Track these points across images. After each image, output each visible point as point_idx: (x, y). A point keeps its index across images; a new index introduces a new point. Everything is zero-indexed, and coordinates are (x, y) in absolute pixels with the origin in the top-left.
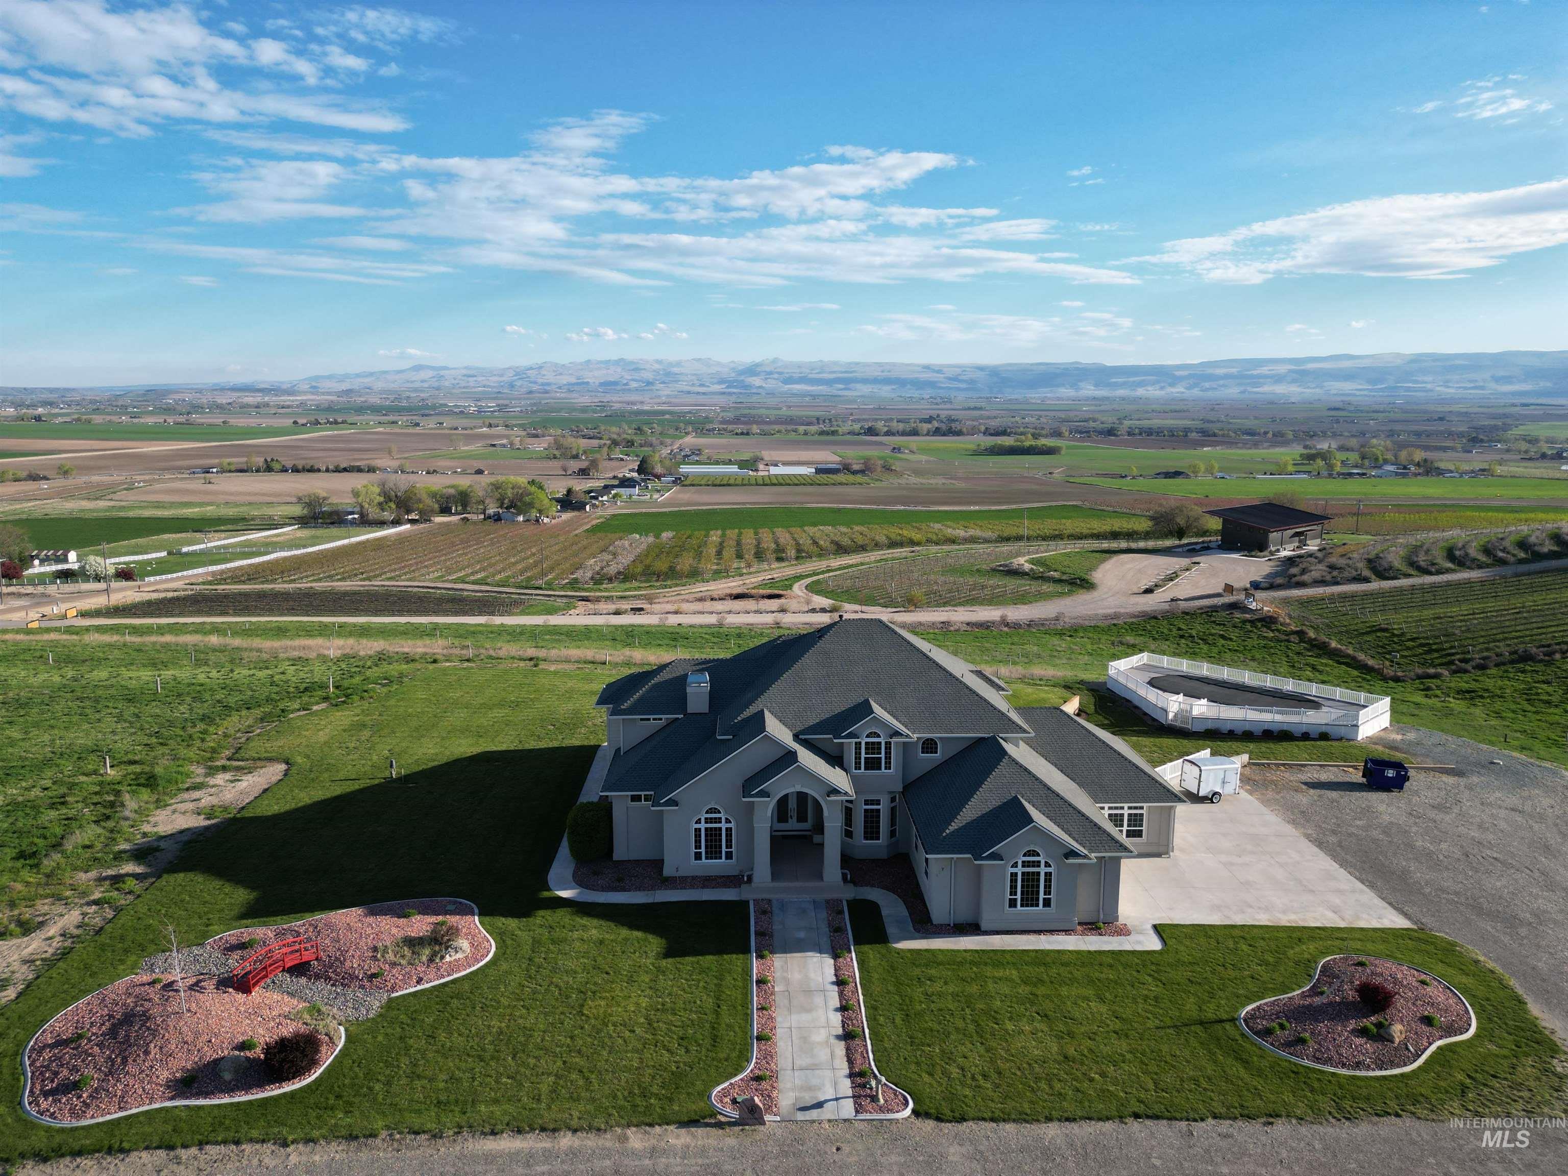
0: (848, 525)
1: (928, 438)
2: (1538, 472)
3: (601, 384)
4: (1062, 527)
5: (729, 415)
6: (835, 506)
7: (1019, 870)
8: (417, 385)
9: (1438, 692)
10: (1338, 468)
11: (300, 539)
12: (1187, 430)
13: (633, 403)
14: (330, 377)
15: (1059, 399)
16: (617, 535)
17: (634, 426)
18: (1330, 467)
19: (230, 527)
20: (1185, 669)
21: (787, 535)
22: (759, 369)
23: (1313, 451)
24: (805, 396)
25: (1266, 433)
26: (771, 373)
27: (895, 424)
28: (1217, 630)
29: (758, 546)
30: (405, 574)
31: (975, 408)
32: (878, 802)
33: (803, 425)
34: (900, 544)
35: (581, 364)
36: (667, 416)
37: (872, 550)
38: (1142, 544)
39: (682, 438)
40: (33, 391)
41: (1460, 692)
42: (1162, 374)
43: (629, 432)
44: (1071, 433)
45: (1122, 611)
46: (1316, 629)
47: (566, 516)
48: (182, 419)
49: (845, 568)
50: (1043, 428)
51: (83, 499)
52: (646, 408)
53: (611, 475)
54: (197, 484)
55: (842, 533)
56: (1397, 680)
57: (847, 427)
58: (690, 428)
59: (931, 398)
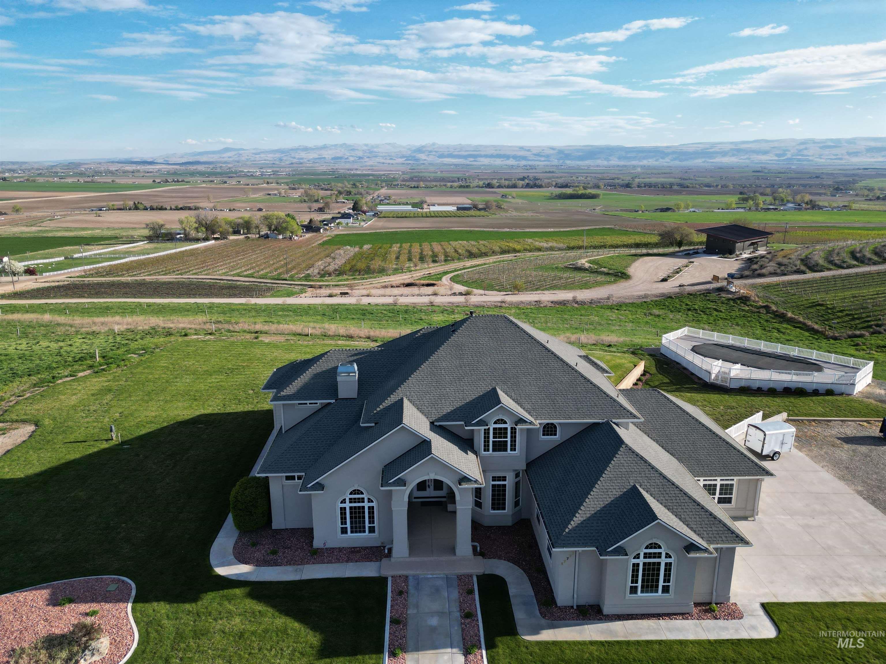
0: (476, 240)
1: (522, 189)
2: (877, 208)
3: (333, 159)
4: (605, 241)
5: (407, 177)
6: (468, 229)
7: (641, 561)
8: (226, 160)
9: (864, 347)
10: (761, 206)
11: (147, 249)
12: (671, 185)
13: (352, 170)
14: (175, 155)
15: (598, 166)
16: (336, 247)
17: (351, 183)
18: (757, 205)
19: (107, 242)
20: (715, 339)
21: (439, 247)
22: (424, 149)
23: (745, 196)
25: (717, 186)
26: (431, 152)
27: (503, 181)
28: (711, 305)
29: (421, 253)
30: (204, 271)
31: (550, 172)
32: (504, 479)
33: (449, 182)
34: (508, 252)
35: (321, 147)
36: (371, 177)
37: (491, 256)
38: (655, 251)
39: (379, 190)
41: (878, 347)
43: (348, 186)
44: (605, 186)
45: (649, 293)
46: (776, 304)
47: (308, 235)
48: (89, 179)
49: (474, 267)
50: (589, 184)
51: (24, 226)
52: (359, 172)
53: (337, 212)
54: (92, 217)
55: (472, 245)
56: (835, 338)
57: (475, 183)
58: (384, 184)
59: (524, 166)
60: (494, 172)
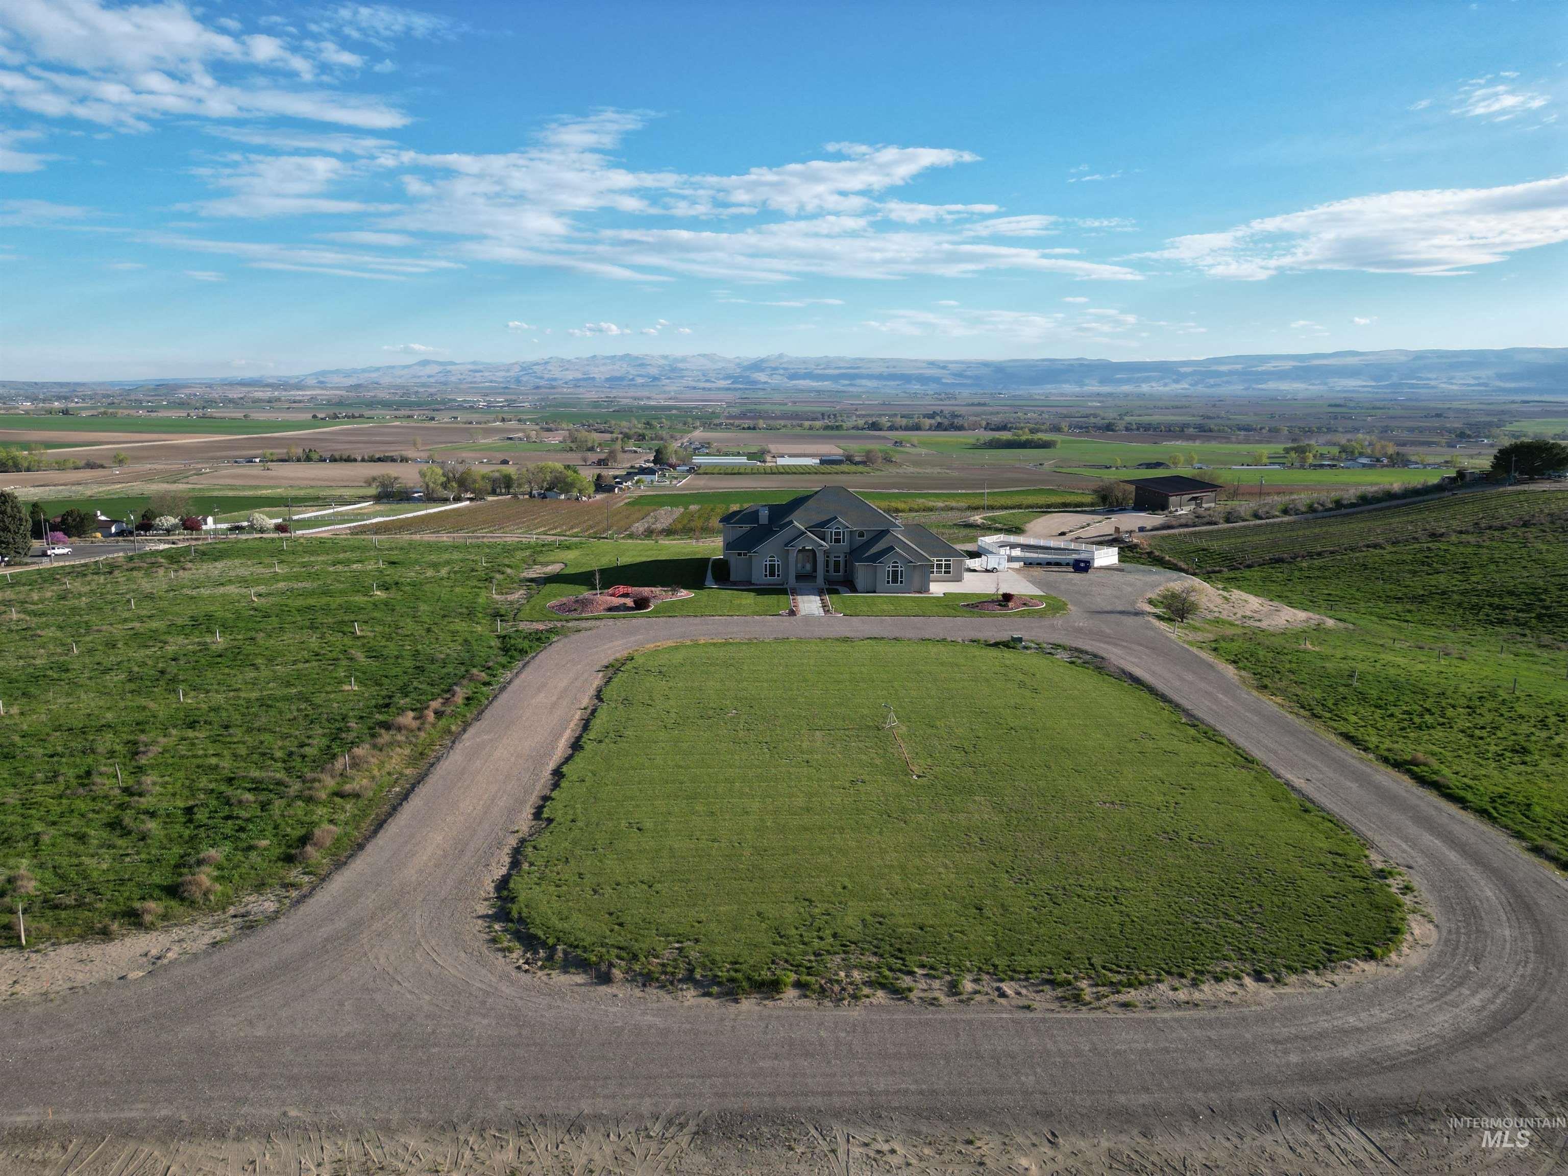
1: (929, 432)
3: (607, 380)
5: (735, 411)
7: (891, 569)
8: (424, 380)
10: (1310, 460)
12: (1183, 427)
13: (641, 399)
14: (337, 372)
15: (1062, 395)
16: (648, 509)
17: (643, 420)
22: (764, 365)
24: (810, 391)
25: (1262, 429)
26: (775, 369)
27: (898, 419)
31: (979, 404)
33: (808, 420)
35: (587, 359)
36: (674, 412)
39: (690, 432)
40: (44, 385)
42: (1165, 370)
43: (639, 427)
44: (1070, 428)
47: (601, 496)
48: (202, 413)
50: (1043, 424)
51: (161, 482)
52: (652, 403)
53: (629, 465)
54: (255, 470)
57: (852, 422)
58: (698, 423)
59: (936, 393)
60: (884, 404)
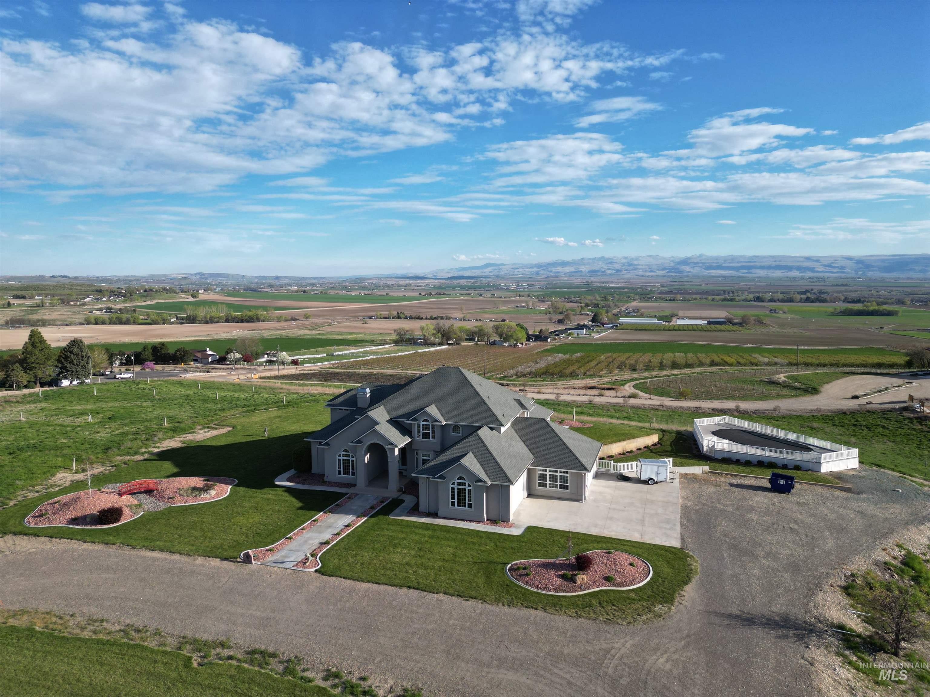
0: (695, 353)
1: (800, 304)
3: (589, 272)
5: (666, 289)
7: (456, 487)
8: (487, 274)
13: (607, 283)
16: (551, 354)
17: (603, 296)
19: (364, 344)
21: (648, 357)
22: (689, 261)
24: (719, 277)
26: (698, 263)
27: (778, 294)
31: (842, 285)
33: (713, 295)
34: (717, 365)
35: (579, 260)
36: (625, 290)
39: (630, 302)
43: (598, 299)
44: (912, 302)
47: (533, 344)
48: (369, 292)
49: (669, 376)
50: (890, 299)
51: (307, 330)
52: (614, 285)
54: (360, 324)
55: (686, 357)
57: (745, 296)
58: (637, 297)
59: (810, 278)
60: (770, 285)
